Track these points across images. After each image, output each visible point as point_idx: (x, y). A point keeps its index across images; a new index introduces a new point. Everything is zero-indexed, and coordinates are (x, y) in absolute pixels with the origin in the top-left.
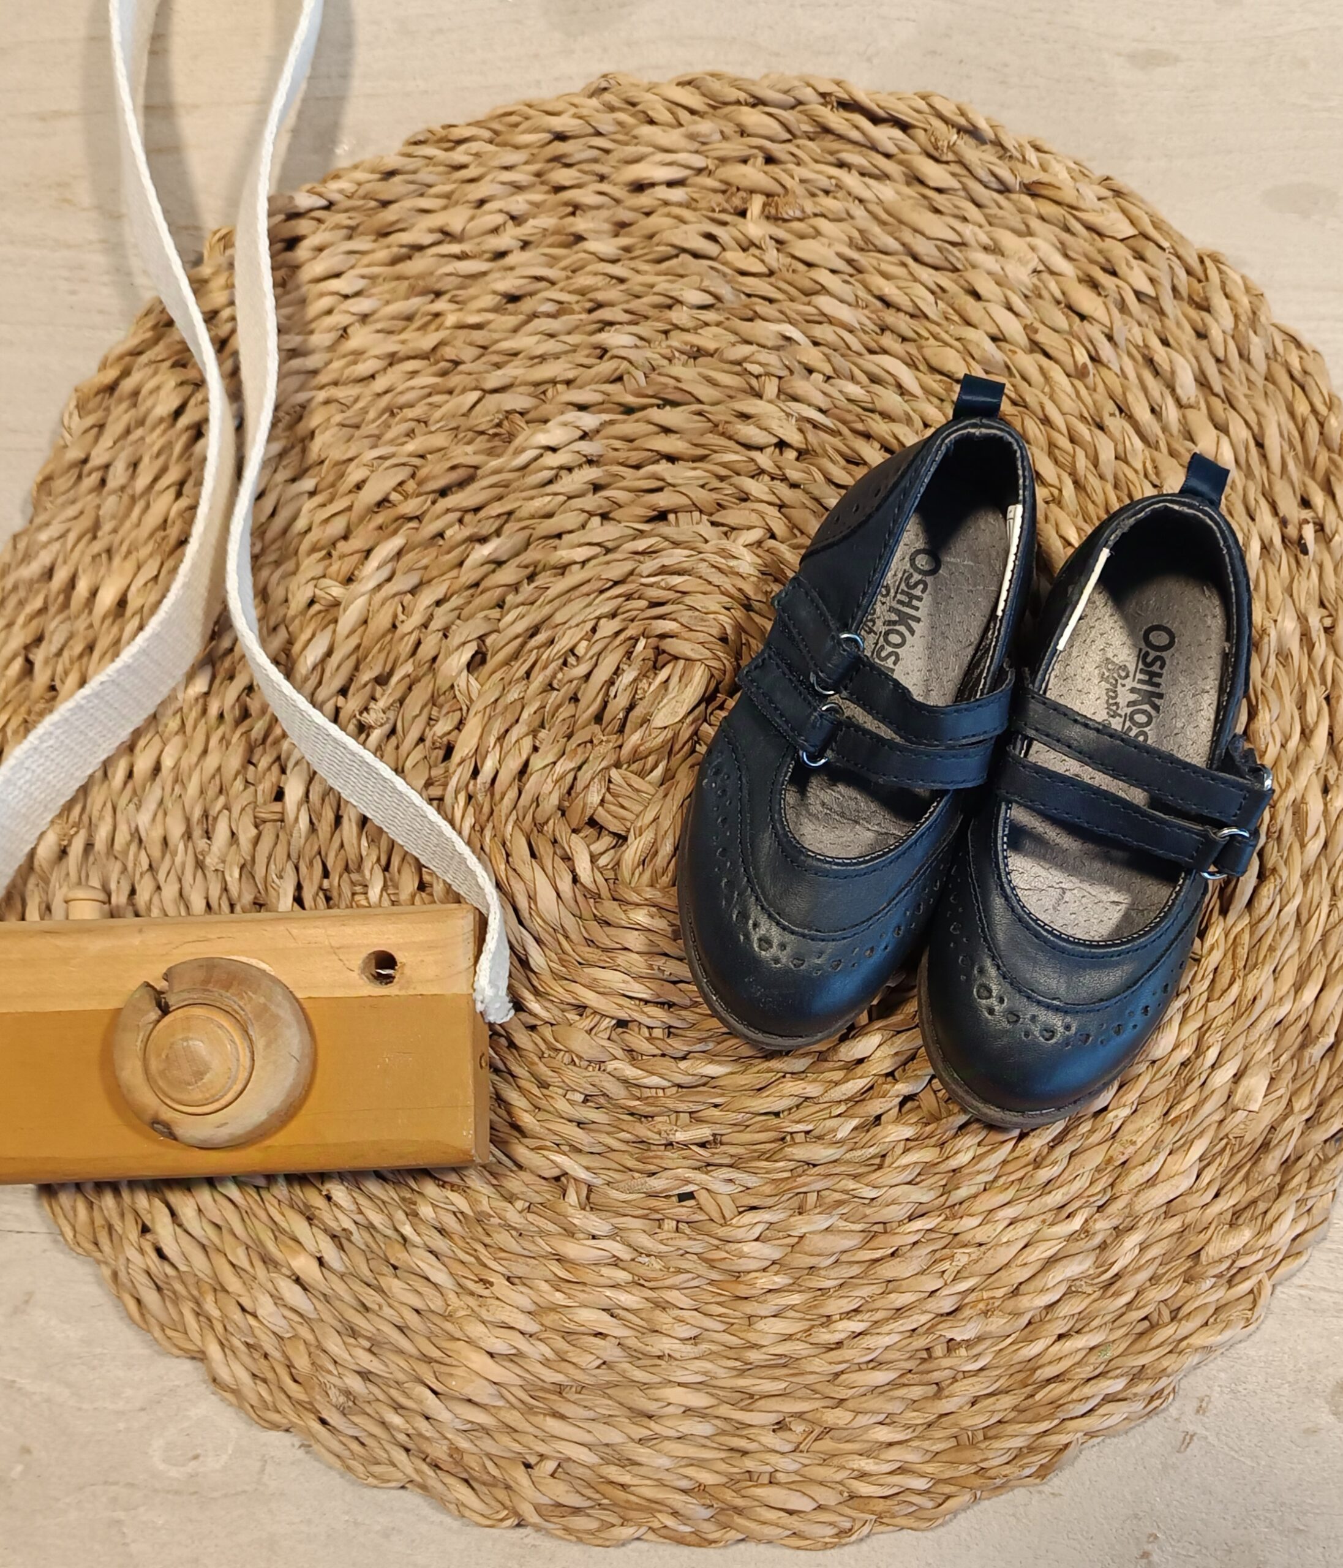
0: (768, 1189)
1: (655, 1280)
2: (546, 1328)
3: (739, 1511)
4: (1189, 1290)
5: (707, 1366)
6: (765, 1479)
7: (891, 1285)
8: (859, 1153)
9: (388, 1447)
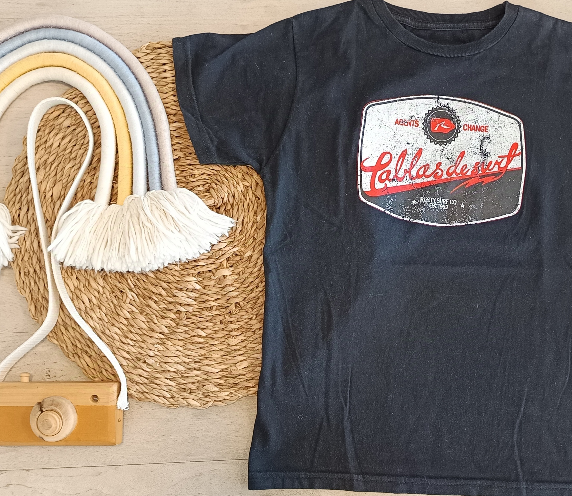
0: (138, 304)
1: (102, 302)
2: (75, 293)
3: (79, 356)
4: (196, 391)
5: (97, 325)
6: (89, 355)
7: (144, 341)
8: (161, 312)
9: (28, 287)
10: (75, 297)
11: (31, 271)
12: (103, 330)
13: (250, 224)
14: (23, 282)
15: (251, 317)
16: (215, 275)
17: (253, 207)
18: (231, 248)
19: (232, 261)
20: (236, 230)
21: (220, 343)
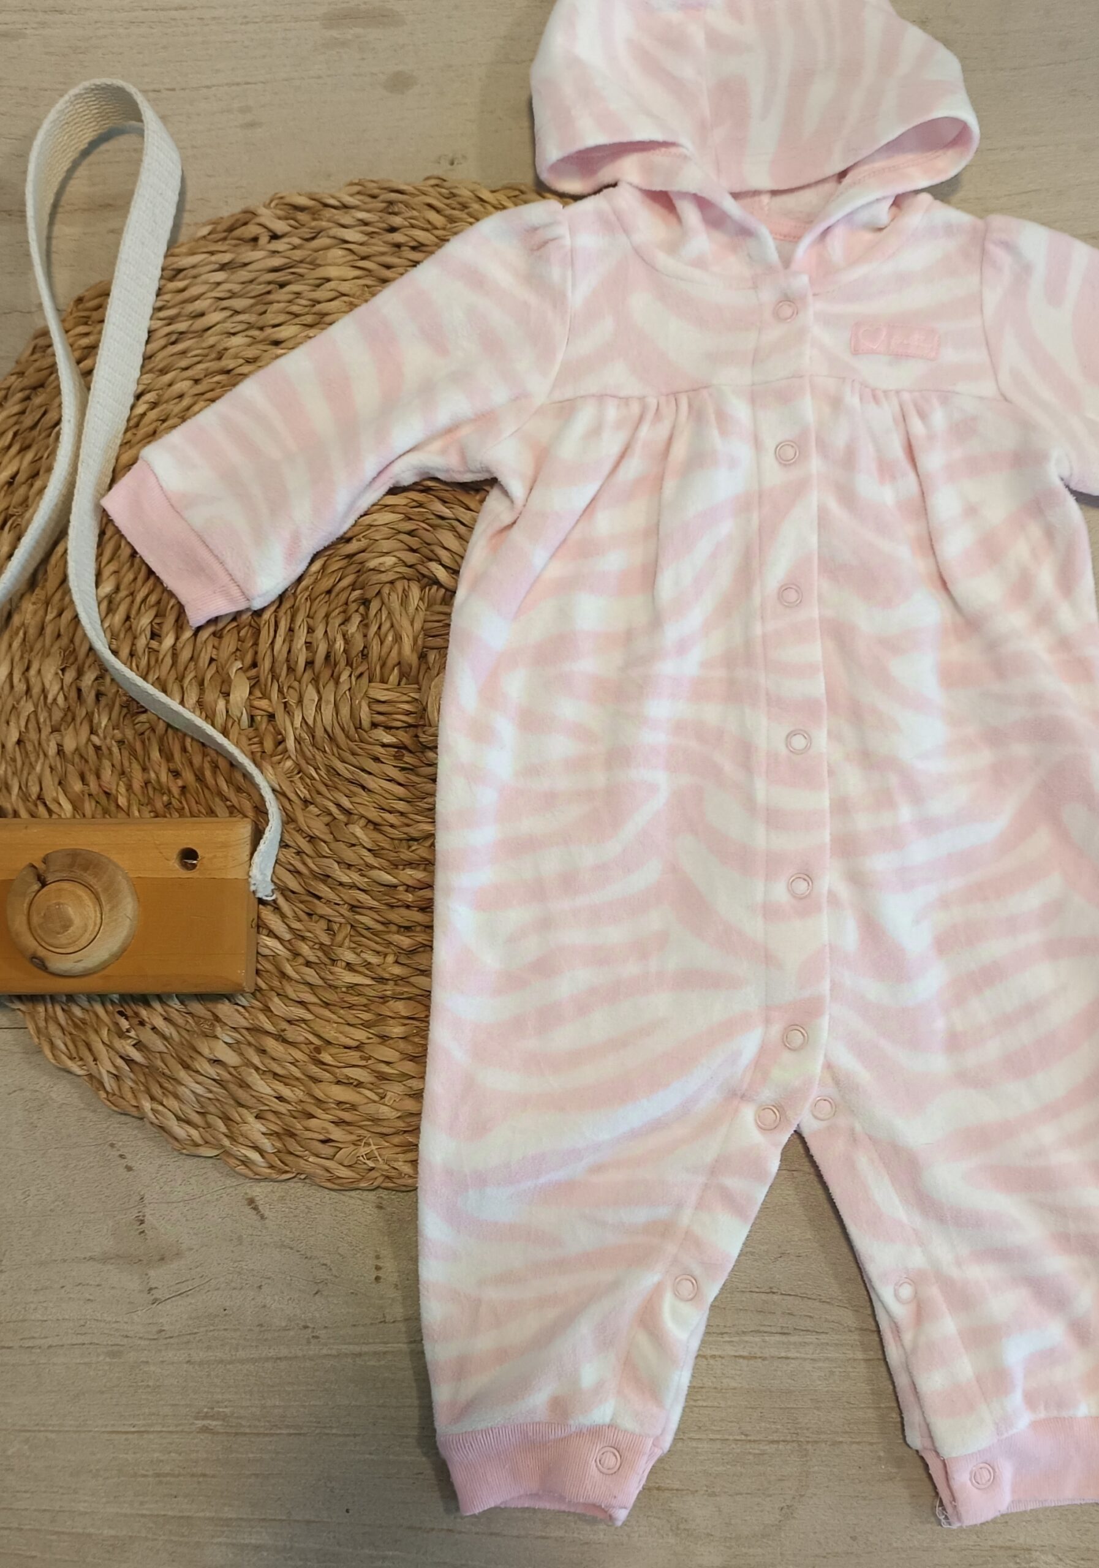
10: (295, 309)
11: (397, 221)
12: (189, 355)
13: (346, 803)
14: (374, 197)
15: (100, 732)
16: (240, 673)
17: (392, 826)
18: (298, 732)
19: (263, 723)
20: (344, 762)
21: (59, 635)
